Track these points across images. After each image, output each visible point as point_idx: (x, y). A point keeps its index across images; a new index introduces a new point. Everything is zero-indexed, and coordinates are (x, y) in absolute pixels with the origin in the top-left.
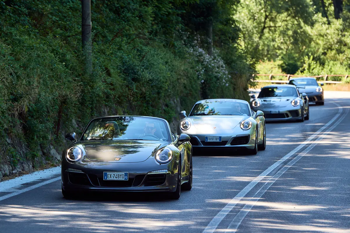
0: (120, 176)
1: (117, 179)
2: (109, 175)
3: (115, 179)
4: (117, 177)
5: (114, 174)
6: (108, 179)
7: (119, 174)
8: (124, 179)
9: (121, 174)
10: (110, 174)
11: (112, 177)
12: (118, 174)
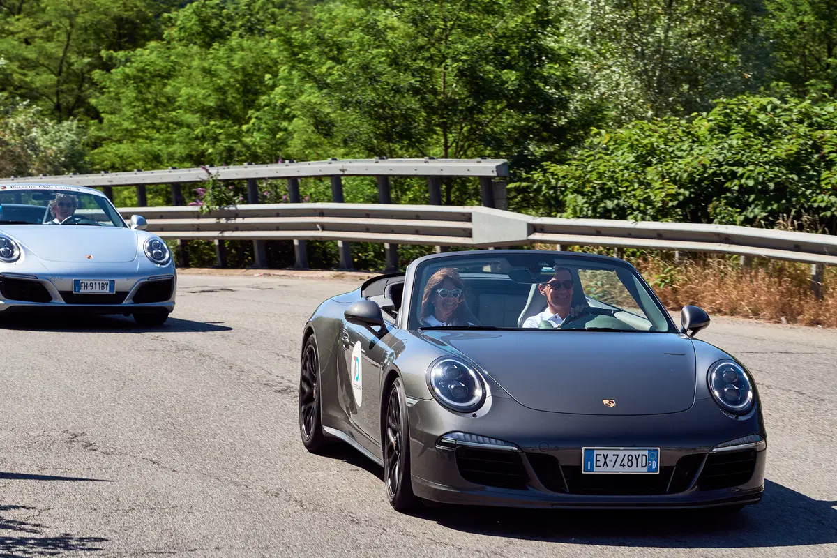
0: (634, 460)
1: (626, 470)
2: (601, 458)
3: (619, 470)
4: (625, 461)
5: (616, 452)
6: (596, 469)
7: (633, 453)
8: (645, 469)
9: (637, 453)
10: (605, 452)
11: (610, 464)
12: (628, 453)
